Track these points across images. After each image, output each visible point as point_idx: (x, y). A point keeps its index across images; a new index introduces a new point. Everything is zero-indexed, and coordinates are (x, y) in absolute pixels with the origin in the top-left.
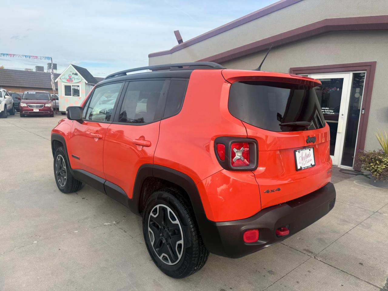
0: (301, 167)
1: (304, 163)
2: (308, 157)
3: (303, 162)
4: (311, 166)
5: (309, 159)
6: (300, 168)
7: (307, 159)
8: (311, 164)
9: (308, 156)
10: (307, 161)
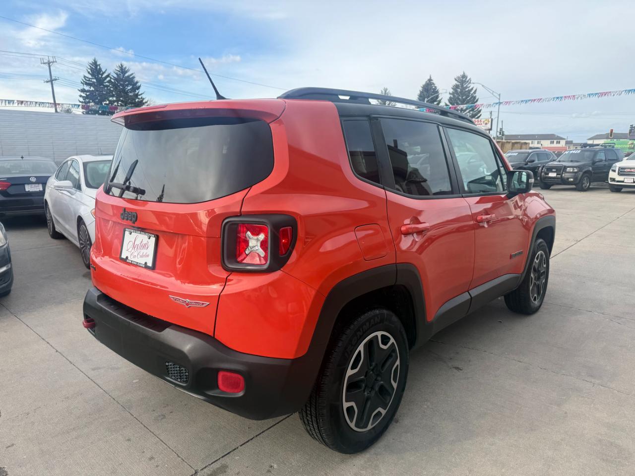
0: (127, 257)
1: (136, 254)
2: (143, 247)
3: (133, 251)
4: (144, 266)
5: (144, 251)
6: (125, 257)
7: (142, 251)
8: (146, 263)
9: (145, 246)
10: (141, 254)
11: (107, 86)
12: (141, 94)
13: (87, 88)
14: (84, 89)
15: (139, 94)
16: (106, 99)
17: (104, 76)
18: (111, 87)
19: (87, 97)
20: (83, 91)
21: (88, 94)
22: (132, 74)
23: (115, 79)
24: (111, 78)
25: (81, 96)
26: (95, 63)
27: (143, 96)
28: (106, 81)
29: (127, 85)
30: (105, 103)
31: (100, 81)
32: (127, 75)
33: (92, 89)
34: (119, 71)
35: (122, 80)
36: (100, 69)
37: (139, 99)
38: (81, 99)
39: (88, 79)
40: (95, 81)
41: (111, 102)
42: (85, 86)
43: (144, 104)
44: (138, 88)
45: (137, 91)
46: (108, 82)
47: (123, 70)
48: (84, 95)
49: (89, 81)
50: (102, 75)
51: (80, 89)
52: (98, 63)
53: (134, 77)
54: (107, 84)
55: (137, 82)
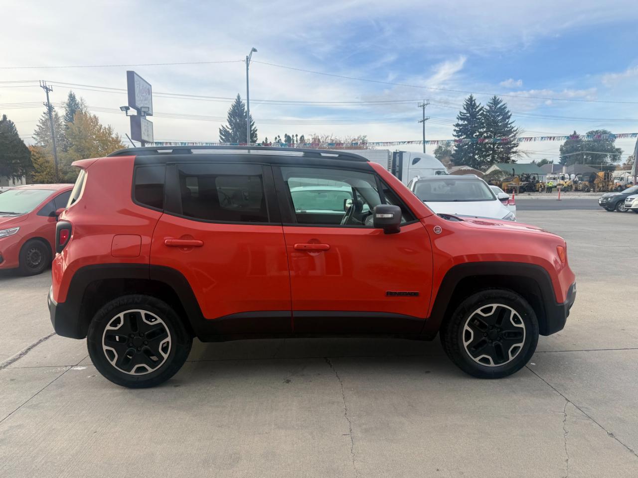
11: (479, 119)
12: (512, 123)
13: (461, 122)
14: (458, 124)
15: (509, 123)
16: (476, 130)
17: (477, 110)
18: (483, 120)
19: (460, 131)
20: (457, 125)
21: (461, 127)
22: (504, 104)
23: (488, 111)
24: (484, 111)
25: (455, 130)
26: (471, 99)
27: (513, 125)
28: (478, 114)
29: (498, 116)
30: (475, 134)
31: (474, 115)
32: (499, 106)
33: (466, 122)
34: (492, 103)
35: (493, 112)
36: (475, 104)
37: (508, 128)
38: (455, 133)
39: (463, 114)
40: (469, 115)
41: (481, 134)
42: (460, 121)
43: (512, 132)
44: (509, 117)
45: (507, 120)
46: (480, 115)
47: (495, 102)
48: (457, 129)
49: (464, 116)
50: (475, 109)
51: (455, 124)
52: (473, 99)
53: (505, 108)
54: (479, 117)
55: (508, 112)
